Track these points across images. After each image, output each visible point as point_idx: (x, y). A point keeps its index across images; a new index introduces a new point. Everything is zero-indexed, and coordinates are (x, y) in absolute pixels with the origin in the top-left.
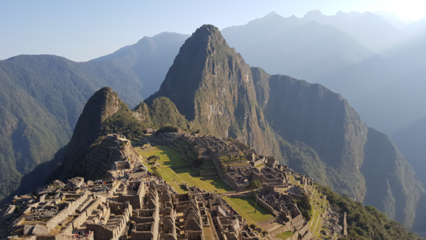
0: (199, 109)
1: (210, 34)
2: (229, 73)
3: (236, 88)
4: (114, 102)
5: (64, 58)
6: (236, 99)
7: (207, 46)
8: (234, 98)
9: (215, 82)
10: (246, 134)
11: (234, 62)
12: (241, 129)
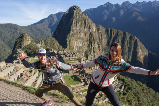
0: (70, 43)
1: (75, 10)
2: (85, 27)
3: (88, 34)
4: (28, 39)
5: (16, 25)
6: (88, 39)
7: (73, 15)
8: (87, 38)
9: (78, 31)
10: (93, 55)
11: (87, 22)
12: (91, 52)
